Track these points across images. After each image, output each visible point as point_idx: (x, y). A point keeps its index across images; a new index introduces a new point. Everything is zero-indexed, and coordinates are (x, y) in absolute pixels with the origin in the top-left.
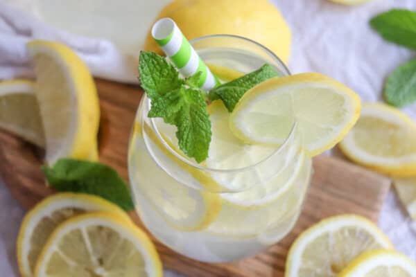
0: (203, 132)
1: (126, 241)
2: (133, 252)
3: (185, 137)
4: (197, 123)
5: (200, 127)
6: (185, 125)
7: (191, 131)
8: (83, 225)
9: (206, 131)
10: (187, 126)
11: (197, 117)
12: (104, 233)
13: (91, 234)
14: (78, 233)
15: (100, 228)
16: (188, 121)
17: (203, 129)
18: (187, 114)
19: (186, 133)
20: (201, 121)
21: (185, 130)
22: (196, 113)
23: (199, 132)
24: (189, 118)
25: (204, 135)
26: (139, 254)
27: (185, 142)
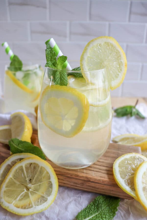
0: (65, 80)
1: (42, 168)
2: (45, 172)
3: (57, 81)
5: (64, 78)
6: (57, 77)
7: (59, 80)
8: (23, 164)
9: (66, 81)
10: (58, 77)
11: (63, 75)
12: (32, 166)
13: (27, 168)
14: (21, 169)
15: (31, 164)
16: (58, 76)
17: (65, 79)
18: (58, 73)
19: (57, 79)
20: (64, 76)
21: (57, 78)
22: (62, 74)
24: (59, 75)
25: (65, 82)
26: (48, 173)
27: (56, 83)
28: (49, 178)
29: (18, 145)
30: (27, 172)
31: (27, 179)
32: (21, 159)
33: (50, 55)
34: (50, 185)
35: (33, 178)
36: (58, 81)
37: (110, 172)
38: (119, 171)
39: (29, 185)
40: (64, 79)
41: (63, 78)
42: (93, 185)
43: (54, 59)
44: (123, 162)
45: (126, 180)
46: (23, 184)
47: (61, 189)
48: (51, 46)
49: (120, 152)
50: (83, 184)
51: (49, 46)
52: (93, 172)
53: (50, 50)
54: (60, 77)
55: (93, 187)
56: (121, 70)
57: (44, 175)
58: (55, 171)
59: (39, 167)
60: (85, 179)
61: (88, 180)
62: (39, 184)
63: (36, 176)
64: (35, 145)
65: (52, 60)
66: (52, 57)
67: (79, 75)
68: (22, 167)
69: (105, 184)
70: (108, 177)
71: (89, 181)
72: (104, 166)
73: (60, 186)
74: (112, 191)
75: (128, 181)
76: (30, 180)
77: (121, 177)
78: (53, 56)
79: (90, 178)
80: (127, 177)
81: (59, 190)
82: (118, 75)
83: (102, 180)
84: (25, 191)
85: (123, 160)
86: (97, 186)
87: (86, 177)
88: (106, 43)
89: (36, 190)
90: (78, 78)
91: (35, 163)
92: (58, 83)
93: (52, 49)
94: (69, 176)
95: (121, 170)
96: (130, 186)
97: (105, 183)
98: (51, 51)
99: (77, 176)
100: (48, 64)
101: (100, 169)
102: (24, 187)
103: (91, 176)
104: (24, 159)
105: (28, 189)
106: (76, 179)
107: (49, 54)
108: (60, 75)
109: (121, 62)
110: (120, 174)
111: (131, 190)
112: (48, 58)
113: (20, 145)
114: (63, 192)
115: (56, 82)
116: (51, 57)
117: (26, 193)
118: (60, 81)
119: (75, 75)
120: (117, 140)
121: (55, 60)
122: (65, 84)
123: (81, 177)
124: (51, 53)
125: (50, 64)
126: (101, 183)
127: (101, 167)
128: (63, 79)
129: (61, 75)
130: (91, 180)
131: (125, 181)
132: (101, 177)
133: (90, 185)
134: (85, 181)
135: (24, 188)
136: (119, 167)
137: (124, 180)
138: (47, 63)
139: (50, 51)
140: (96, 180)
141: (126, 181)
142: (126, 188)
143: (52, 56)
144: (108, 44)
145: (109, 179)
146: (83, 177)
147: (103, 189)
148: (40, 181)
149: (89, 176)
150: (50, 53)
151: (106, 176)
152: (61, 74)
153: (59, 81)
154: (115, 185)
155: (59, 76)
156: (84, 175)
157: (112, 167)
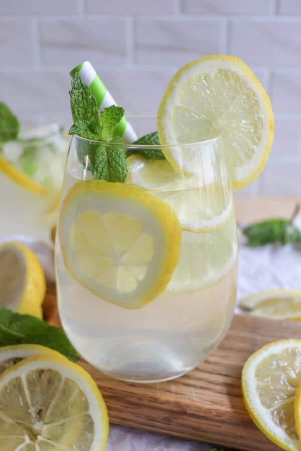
0: (120, 168)
1: (67, 381)
2: (75, 393)
3: (100, 169)
4: (113, 159)
5: (116, 162)
6: (101, 159)
7: (106, 166)
8: (23, 372)
9: (123, 169)
10: (102, 160)
11: (114, 154)
12: (44, 377)
13: (31, 382)
14: (17, 385)
15: (41, 372)
16: (103, 157)
17: (119, 165)
18: (102, 150)
19: (101, 166)
20: (118, 158)
21: (100, 163)
22: (113, 151)
23: (116, 167)
24: (105, 154)
25: (121, 171)
26: (82, 394)
27: (99, 175)
28: (86, 406)
29: (11, 323)
30: (31, 392)
31: (33, 411)
32: (16, 361)
33: (81, 105)
34: (89, 425)
35: (47, 408)
36: (102, 169)
37: (235, 390)
38: (258, 388)
39: (37, 426)
40: (117, 165)
41: (114, 163)
42: (193, 422)
43: (92, 114)
44: (266, 363)
45: (275, 410)
46: (20, 424)
47: (116, 432)
48: (83, 82)
49: (258, 337)
50: (167, 420)
51: (79, 80)
52: (193, 390)
53: (81, 91)
54: (108, 159)
55: (194, 428)
56: (259, 139)
57: (72, 399)
58: (101, 388)
59: (60, 379)
60: (175, 409)
61: (181, 411)
62: (62, 421)
63: (53, 403)
64: (52, 323)
65: (87, 116)
66: (87, 108)
67: (155, 154)
68: (18, 379)
69: (222, 422)
70: (231, 401)
71: (185, 413)
72: (220, 374)
73: (112, 425)
74: (241, 437)
75: (279, 412)
76: (40, 412)
77: (263, 403)
78: (90, 107)
79: (187, 406)
80: (278, 404)
81: (110, 436)
82: (253, 151)
83: (216, 410)
84: (27, 440)
85: (265, 359)
86: (204, 425)
87: (177, 404)
88: (220, 71)
89: (55, 437)
90: (151, 160)
91: (50, 370)
92: (103, 174)
93: (87, 90)
94: (135, 400)
95: (262, 384)
96: (285, 426)
97: (223, 418)
98: (84, 95)
99: (155, 400)
100: (77, 127)
101: (209, 382)
102: (25, 431)
103: (189, 399)
104: (24, 361)
105: (34, 435)
106: (152, 408)
107: (78, 101)
108: (107, 154)
109: (260, 118)
110: (261, 395)
111: (288, 439)
112: (76, 113)
113: (14, 326)
114: (120, 439)
115: (97, 172)
116: (85, 110)
117: (28, 446)
118: (107, 169)
119: (145, 153)
120: (250, 304)
121: (95, 117)
122: (120, 177)
123: (163, 403)
124: (84, 100)
125: (82, 128)
126: (213, 417)
127: (212, 375)
128: (115, 165)
129: (112, 153)
130: (189, 411)
131: (272, 413)
132: (213, 402)
133: (185, 422)
134: (173, 412)
135: (23, 435)
136: (257, 376)
137: (269, 411)
138: (74, 126)
139: (82, 94)
140: (199, 409)
141: (275, 413)
142: (274, 433)
143: (88, 106)
144: (225, 74)
145: (233, 407)
146: (168, 402)
147: (219, 434)
148: (64, 415)
149: (184, 401)
150: (83, 98)
151: (225, 399)
152: (111, 151)
153: (105, 170)
154: (247, 422)
155: (105, 157)
156: (172, 398)
157: (239, 377)
